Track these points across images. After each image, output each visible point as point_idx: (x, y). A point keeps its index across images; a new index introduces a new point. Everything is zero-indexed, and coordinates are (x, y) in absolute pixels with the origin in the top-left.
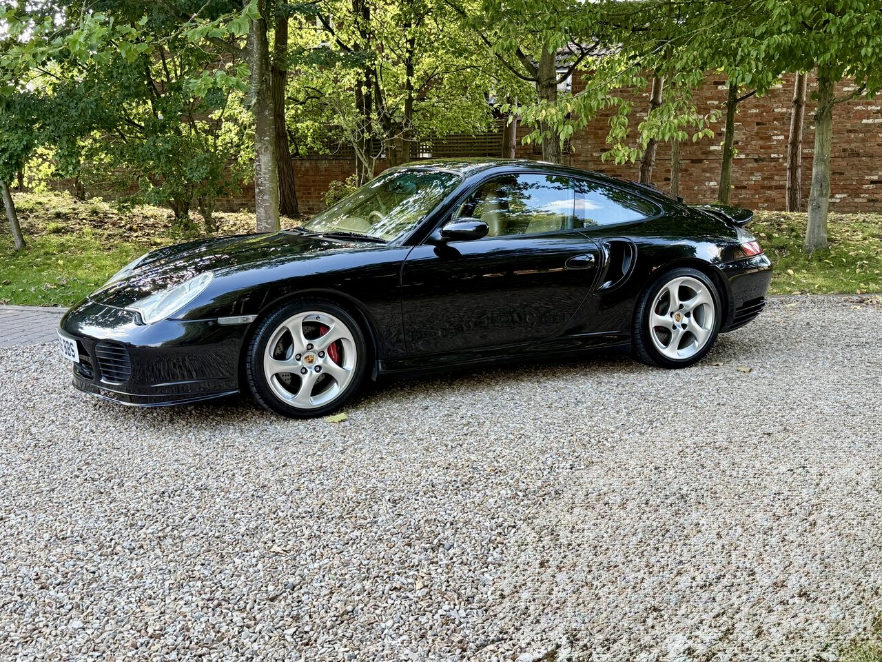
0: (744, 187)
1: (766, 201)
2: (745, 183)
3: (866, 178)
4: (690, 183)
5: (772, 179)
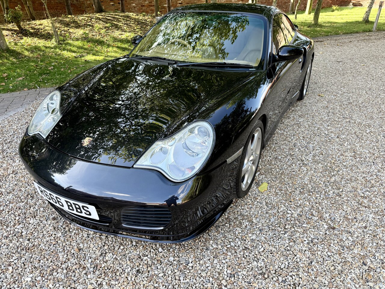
0: (144, 6)
1: (151, 10)
2: (144, 4)
3: (178, 2)
4: (127, 5)
5: (152, 3)
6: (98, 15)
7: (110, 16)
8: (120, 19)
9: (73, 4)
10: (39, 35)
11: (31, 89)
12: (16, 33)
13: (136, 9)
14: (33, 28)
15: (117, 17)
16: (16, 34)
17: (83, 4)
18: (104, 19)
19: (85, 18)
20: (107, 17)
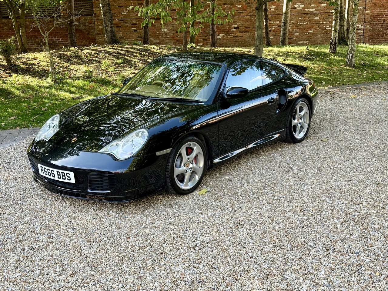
3: (232, 26)
6: (108, 48)
7: (123, 49)
8: (136, 53)
9: (79, 30)
10: (32, 72)
11: (23, 128)
12: (3, 69)
13: (168, 36)
14: (24, 63)
15: (133, 50)
16: (4, 71)
17: (92, 29)
18: (116, 53)
19: (92, 51)
20: (119, 51)
